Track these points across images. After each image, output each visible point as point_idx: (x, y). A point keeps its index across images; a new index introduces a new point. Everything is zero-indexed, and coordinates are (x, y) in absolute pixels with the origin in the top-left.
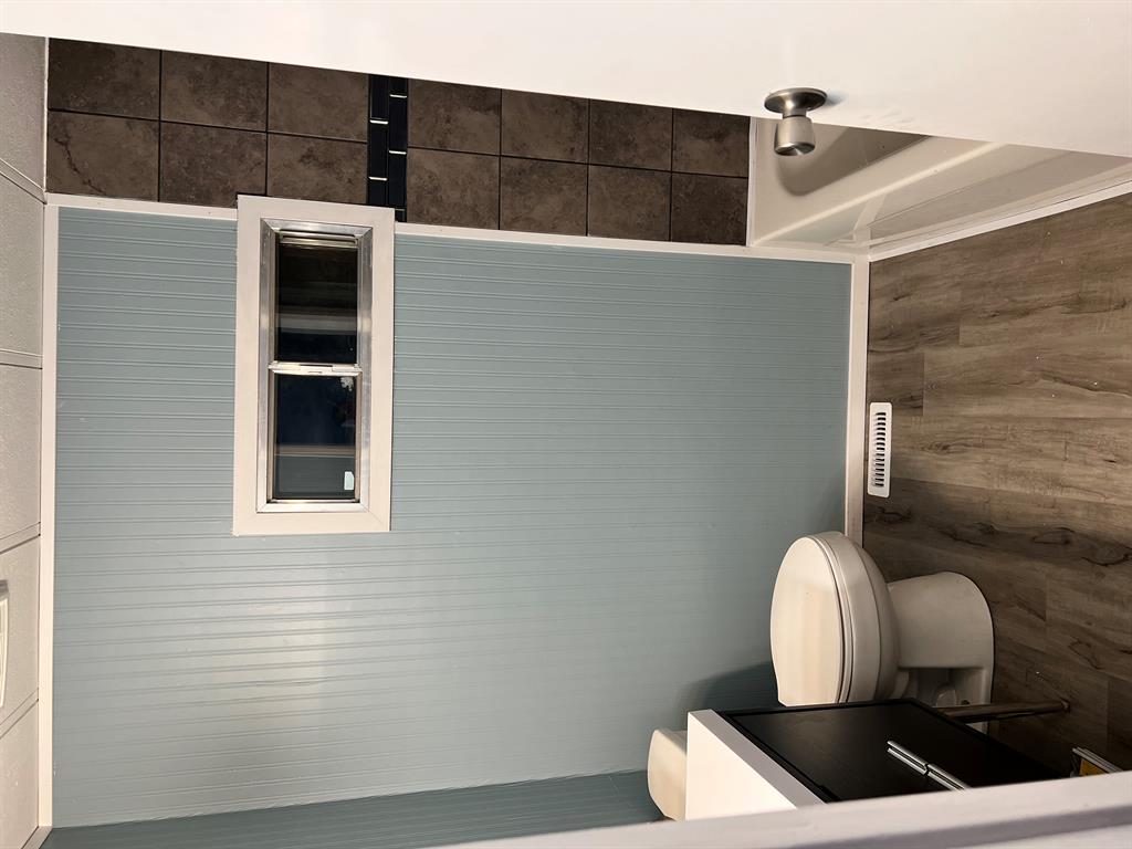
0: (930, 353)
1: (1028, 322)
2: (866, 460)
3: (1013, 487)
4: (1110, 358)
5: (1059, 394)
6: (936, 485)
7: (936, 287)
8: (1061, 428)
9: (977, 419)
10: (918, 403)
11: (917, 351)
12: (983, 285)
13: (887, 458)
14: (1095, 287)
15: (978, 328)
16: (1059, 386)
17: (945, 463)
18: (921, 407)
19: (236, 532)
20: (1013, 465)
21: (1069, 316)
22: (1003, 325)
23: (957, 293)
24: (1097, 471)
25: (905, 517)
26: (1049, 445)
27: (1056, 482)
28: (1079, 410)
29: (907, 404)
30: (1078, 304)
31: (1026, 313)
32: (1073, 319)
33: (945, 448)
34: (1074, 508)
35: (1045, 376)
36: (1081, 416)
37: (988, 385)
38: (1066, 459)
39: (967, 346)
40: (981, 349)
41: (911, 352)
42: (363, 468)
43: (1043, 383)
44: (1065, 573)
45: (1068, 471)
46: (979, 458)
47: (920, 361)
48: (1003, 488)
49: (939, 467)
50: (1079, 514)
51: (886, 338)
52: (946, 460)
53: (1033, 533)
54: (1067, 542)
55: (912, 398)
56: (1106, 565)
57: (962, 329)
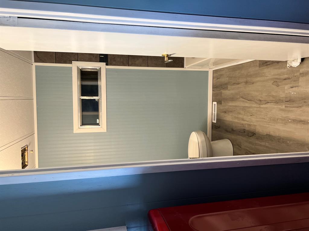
0: (223, 91)
1: (239, 86)
2: (212, 115)
3: (236, 121)
4: (251, 94)
5: (244, 101)
6: (224, 120)
7: (224, 77)
8: (244, 108)
9: (231, 106)
10: (221, 102)
11: (221, 91)
12: (232, 77)
13: (216, 114)
14: (249, 79)
15: (230, 86)
16: (244, 100)
17: (225, 115)
18: (221, 103)
19: (74, 132)
20: (236, 116)
21: (245, 85)
22: (235, 86)
23: (227, 79)
24: (249, 117)
25: (219, 127)
26: (242, 112)
27: (243, 120)
28: (247, 105)
29: (219, 102)
30: (246, 82)
31: (238, 84)
32: (245, 86)
33: (226, 112)
34: (245, 125)
35: (241, 98)
36: (247, 106)
37: (233, 99)
38: (244, 115)
39: (229, 90)
40: (231, 91)
41: (220, 91)
42: (100, 119)
43: (241, 99)
44: (244, 138)
45: (245, 117)
46: (231, 114)
47: (221, 93)
48: (235, 121)
49: (225, 116)
50: (246, 126)
51: (215, 88)
52: (226, 115)
53: (239, 130)
54: (245, 132)
55: (220, 101)
56: (250, 137)
57: (228, 86)
